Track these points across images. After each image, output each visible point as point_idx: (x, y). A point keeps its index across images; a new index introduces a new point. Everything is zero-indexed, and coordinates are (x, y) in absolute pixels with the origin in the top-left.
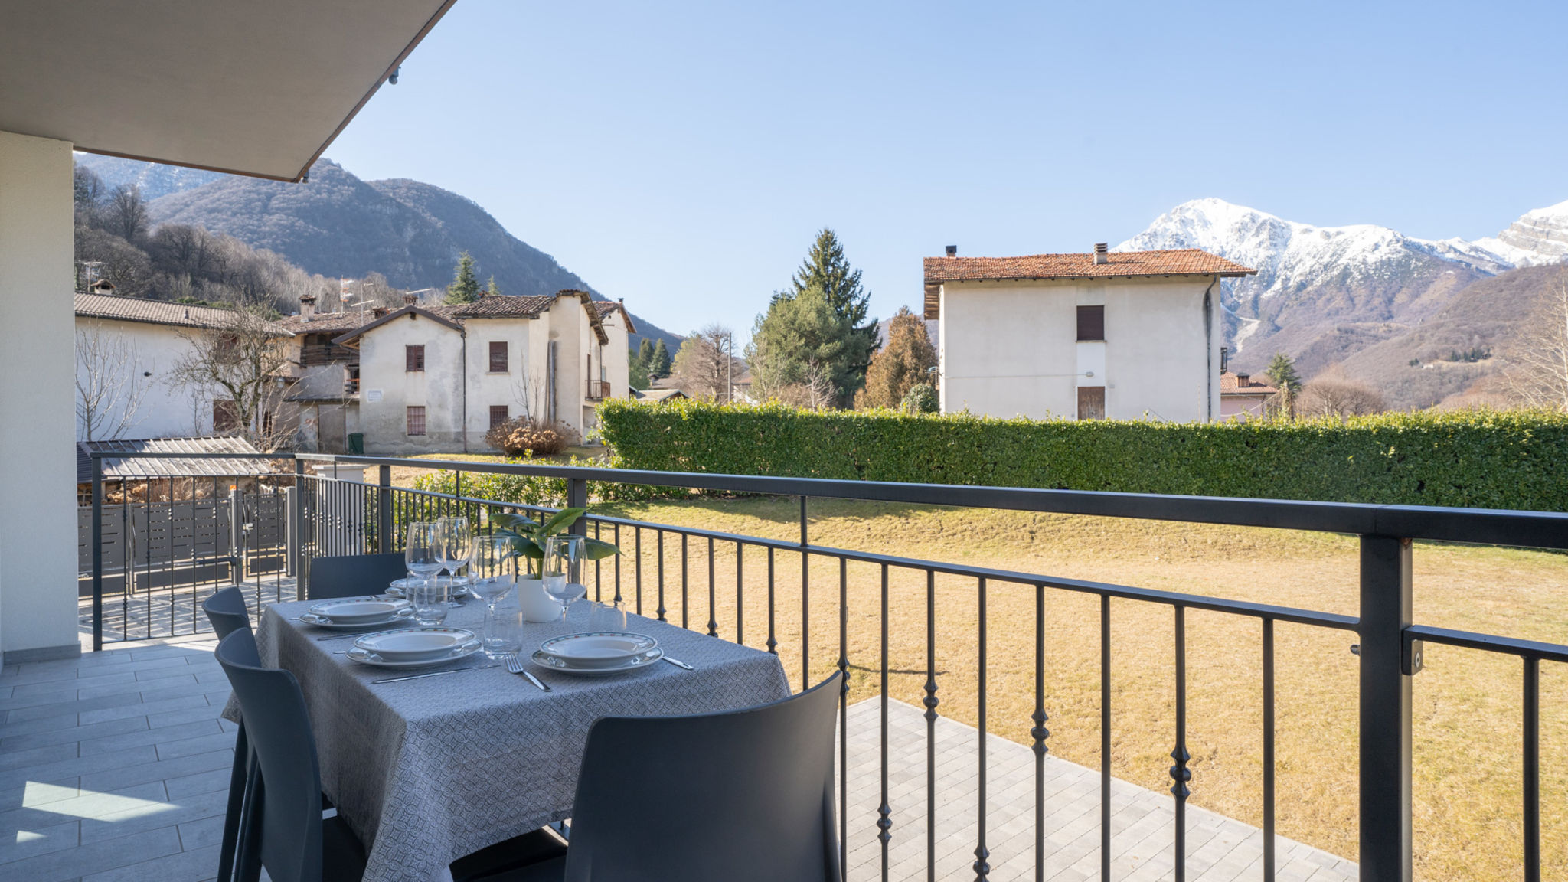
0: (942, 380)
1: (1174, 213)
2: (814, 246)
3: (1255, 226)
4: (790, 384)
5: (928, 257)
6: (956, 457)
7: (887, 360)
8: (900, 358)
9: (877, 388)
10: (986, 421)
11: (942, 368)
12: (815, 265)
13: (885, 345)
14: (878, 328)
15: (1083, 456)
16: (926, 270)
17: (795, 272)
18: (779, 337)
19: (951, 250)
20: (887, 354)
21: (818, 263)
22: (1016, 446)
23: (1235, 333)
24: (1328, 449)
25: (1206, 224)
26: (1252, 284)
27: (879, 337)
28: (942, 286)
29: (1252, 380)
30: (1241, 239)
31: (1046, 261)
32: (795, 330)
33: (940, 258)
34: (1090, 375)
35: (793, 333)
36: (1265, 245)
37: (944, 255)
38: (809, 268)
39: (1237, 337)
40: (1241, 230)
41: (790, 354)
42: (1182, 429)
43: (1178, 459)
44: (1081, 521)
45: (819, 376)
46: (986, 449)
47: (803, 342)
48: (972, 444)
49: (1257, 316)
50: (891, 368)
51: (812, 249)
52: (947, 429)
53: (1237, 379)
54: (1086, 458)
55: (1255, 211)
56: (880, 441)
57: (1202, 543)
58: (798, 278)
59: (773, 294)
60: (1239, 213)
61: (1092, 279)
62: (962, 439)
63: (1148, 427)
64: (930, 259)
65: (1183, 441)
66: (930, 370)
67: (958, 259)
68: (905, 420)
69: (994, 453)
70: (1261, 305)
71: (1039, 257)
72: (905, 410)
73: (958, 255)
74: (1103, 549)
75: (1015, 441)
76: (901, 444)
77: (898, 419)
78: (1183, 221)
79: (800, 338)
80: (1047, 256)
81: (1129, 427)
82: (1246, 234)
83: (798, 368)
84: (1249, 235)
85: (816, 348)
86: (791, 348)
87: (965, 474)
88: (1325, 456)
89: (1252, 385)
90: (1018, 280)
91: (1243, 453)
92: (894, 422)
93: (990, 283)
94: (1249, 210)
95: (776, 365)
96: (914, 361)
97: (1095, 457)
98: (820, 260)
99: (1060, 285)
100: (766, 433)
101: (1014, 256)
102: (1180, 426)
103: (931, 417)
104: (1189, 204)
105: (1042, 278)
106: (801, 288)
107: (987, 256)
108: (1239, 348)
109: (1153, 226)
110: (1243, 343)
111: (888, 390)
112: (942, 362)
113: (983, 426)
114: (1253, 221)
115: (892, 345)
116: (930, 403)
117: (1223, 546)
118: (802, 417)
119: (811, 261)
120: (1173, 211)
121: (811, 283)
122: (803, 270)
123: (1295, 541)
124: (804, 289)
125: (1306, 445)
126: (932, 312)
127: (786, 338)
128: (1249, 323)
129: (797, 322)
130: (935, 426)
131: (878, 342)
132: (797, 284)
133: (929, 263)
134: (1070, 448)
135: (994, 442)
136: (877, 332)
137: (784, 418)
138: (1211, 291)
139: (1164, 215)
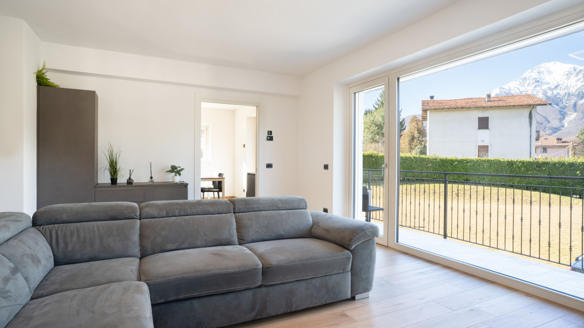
0: (428, 143)
1: (535, 69)
2: (381, 93)
3: (576, 73)
4: (372, 143)
5: (423, 100)
6: (431, 169)
7: (408, 135)
8: (413, 134)
9: (404, 145)
10: (442, 158)
11: (428, 138)
12: (381, 100)
13: (407, 129)
14: (405, 122)
15: (475, 170)
16: (422, 105)
17: (374, 102)
18: (368, 126)
19: (432, 97)
20: (408, 132)
21: (382, 99)
22: (452, 166)
23: (564, 119)
24: (569, 169)
25: (550, 72)
26: (573, 98)
27: (405, 126)
28: (428, 111)
29: (563, 140)
30: (568, 78)
31: (467, 101)
32: (374, 124)
33: (428, 100)
34: (483, 141)
35: (373, 125)
36: (581, 80)
37: (429, 99)
38: (379, 101)
39: (565, 121)
40: (569, 75)
41: (372, 132)
42: (512, 161)
43: (510, 171)
44: (474, 190)
45: (383, 140)
46: (441, 167)
47: (377, 128)
48: (436, 165)
49: (576, 111)
50: (409, 137)
51: (380, 94)
52: (429, 160)
53: (556, 140)
54: (476, 170)
55: (576, 66)
56: (406, 164)
57: (517, 199)
58: (375, 105)
59: (365, 110)
60: (568, 67)
61: (484, 108)
62: (433, 163)
63: (499, 161)
64: (424, 101)
65: (512, 165)
66: (424, 139)
67: (434, 100)
68: (414, 157)
69: (444, 168)
70: (578, 107)
71: (465, 99)
72: (414, 154)
73: (434, 99)
74: (481, 200)
75: (451, 164)
76: (413, 165)
77: (412, 157)
78: (539, 72)
79: (376, 126)
80: (468, 99)
81: (492, 160)
82: (571, 76)
83: (375, 137)
84: (572, 77)
85: (381, 130)
86: (372, 130)
87: (434, 175)
88: (568, 171)
89: (563, 142)
90: (456, 108)
91: (535, 170)
92: (411, 158)
93: (445, 110)
94: (573, 66)
95: (367, 136)
96: (418, 135)
97: (480, 170)
98: (383, 98)
99: (472, 110)
100: (369, 161)
101: (455, 99)
102: (511, 160)
103: (423, 156)
104: (543, 65)
105: (465, 108)
106: (376, 109)
107: (445, 99)
108: (566, 125)
109: (525, 75)
110: (568, 123)
111: (408, 145)
112: (428, 136)
113: (440, 159)
114: (575, 70)
115: (410, 129)
116: (423, 151)
117: (525, 200)
118: (380, 156)
119: (379, 98)
120: (534, 68)
121: (379, 107)
122: (377, 102)
123: (553, 200)
124: (377, 109)
125: (561, 167)
126: (424, 119)
127: (370, 126)
128: (571, 114)
129: (375, 121)
130: (424, 159)
131: (404, 127)
132: (374, 107)
133: (424, 103)
134: (470, 167)
135: (444, 165)
136: (404, 124)
137: (375, 156)
138: (532, 111)
139: (530, 70)
